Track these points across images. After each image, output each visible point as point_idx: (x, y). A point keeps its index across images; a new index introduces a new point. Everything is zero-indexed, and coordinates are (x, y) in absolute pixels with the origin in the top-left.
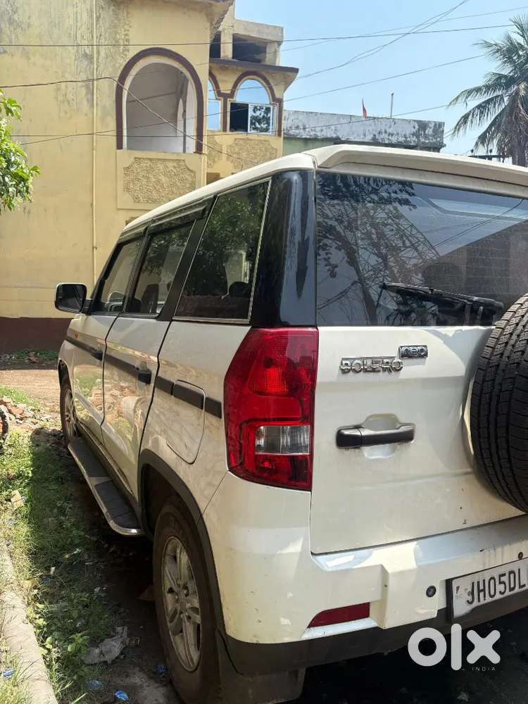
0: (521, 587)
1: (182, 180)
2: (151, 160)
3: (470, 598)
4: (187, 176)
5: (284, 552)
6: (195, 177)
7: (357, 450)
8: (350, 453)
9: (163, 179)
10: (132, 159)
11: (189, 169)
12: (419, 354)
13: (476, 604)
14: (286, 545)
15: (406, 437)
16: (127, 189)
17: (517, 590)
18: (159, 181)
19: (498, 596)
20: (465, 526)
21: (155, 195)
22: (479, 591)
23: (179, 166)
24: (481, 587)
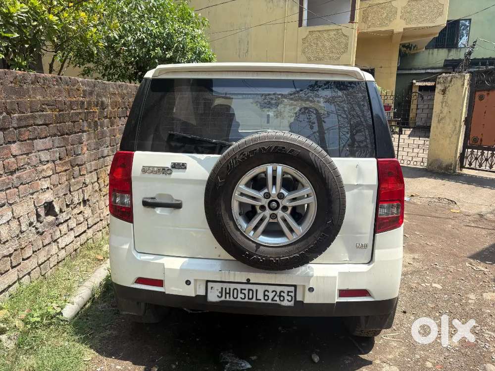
0: (257, 299)
1: (339, 43)
2: (319, 31)
3: (220, 295)
4: (343, 40)
5: (122, 247)
6: (348, 40)
7: (152, 209)
8: (150, 210)
9: (327, 44)
10: (308, 33)
11: (344, 35)
12: (182, 166)
13: (223, 298)
14: (123, 244)
15: (178, 206)
16: (304, 52)
17: (254, 300)
18: (323, 46)
19: (239, 299)
20: (219, 258)
21: (321, 55)
22: (226, 293)
23: (338, 33)
24: (228, 291)
